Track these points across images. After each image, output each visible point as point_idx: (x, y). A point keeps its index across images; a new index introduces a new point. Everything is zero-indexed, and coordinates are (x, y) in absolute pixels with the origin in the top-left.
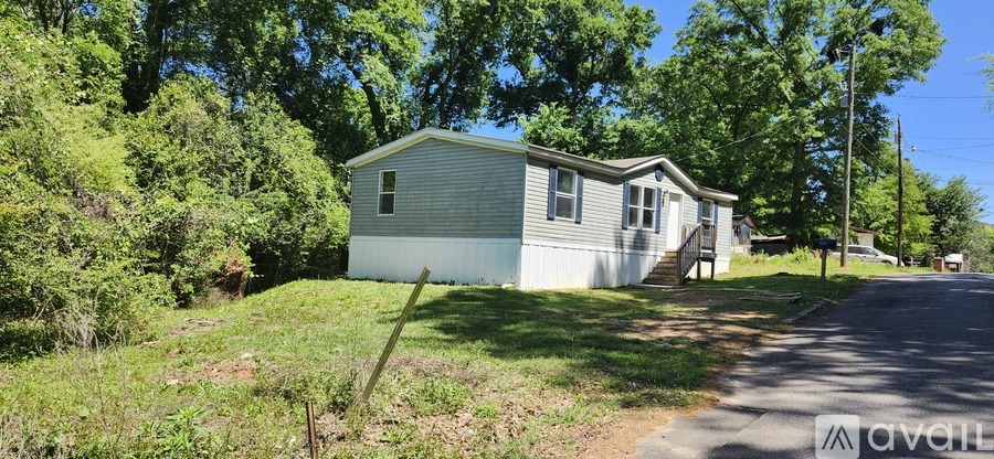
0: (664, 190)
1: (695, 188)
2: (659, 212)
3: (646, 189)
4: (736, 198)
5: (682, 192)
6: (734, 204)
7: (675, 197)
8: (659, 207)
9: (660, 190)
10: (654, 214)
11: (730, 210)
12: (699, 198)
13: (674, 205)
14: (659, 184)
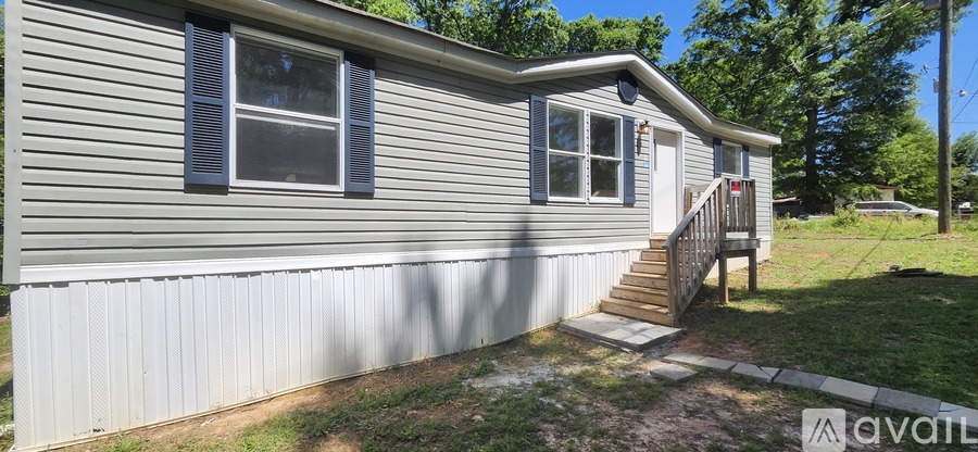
0: (639, 120)
1: (706, 120)
2: (630, 166)
3: (594, 118)
4: (777, 140)
5: (678, 127)
6: (773, 150)
7: (668, 138)
8: (629, 154)
9: (629, 122)
10: (620, 170)
11: (769, 161)
12: (715, 141)
13: (666, 153)
14: (628, 110)
